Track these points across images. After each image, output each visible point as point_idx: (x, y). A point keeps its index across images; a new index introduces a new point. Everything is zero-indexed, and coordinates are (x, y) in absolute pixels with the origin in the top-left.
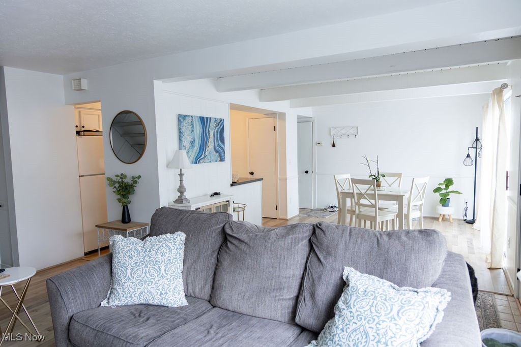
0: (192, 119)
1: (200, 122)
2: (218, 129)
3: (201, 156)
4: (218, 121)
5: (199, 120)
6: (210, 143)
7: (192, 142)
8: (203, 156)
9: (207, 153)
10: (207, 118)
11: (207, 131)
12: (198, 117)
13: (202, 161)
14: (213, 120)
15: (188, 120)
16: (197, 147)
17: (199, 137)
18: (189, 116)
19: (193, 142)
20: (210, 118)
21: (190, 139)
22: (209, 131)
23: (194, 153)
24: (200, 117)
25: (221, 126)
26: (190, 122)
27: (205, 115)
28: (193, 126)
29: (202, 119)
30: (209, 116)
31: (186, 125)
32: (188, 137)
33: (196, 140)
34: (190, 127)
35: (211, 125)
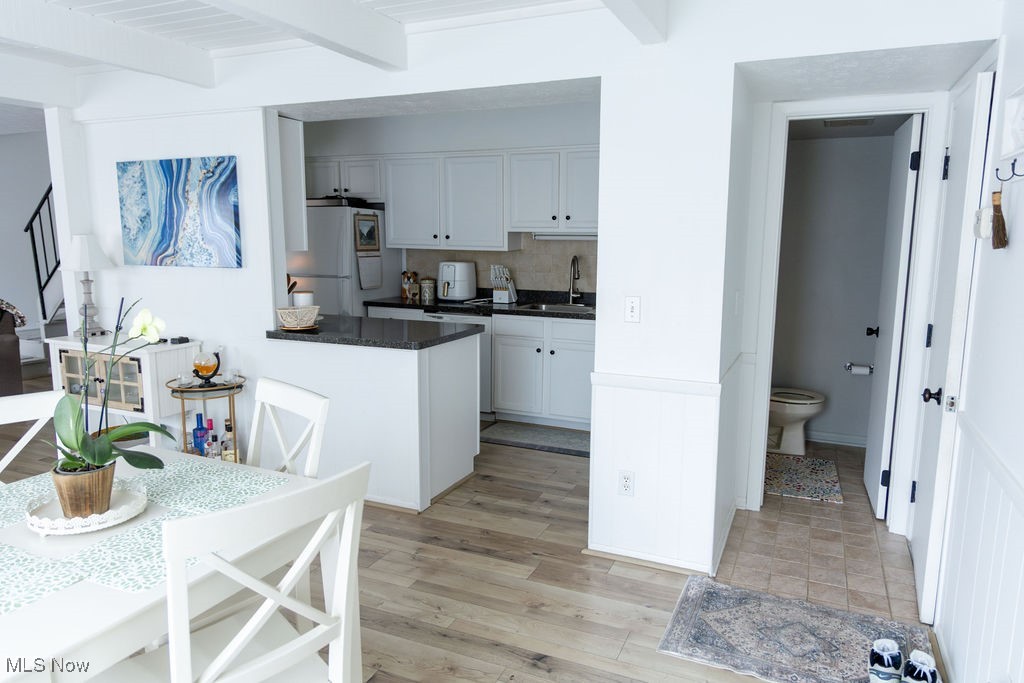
0: (142, 168)
1: (161, 173)
2: (212, 185)
3: (165, 250)
4: (213, 163)
5: (160, 168)
6: (187, 221)
7: (144, 219)
8: (170, 251)
9: (180, 244)
10: (180, 162)
11: (180, 191)
12: (154, 161)
13: (168, 260)
14: (195, 166)
15: (135, 171)
16: (154, 231)
17: (160, 208)
18: (134, 163)
19: (145, 217)
20: (189, 160)
21: (138, 212)
22: (184, 190)
23: (148, 241)
24: (161, 161)
25: (220, 175)
26: (137, 175)
27: (173, 154)
28: (144, 185)
29: (166, 166)
30: (184, 156)
31: (128, 183)
32: (135, 209)
33: (152, 215)
34: (138, 187)
35: (189, 177)
